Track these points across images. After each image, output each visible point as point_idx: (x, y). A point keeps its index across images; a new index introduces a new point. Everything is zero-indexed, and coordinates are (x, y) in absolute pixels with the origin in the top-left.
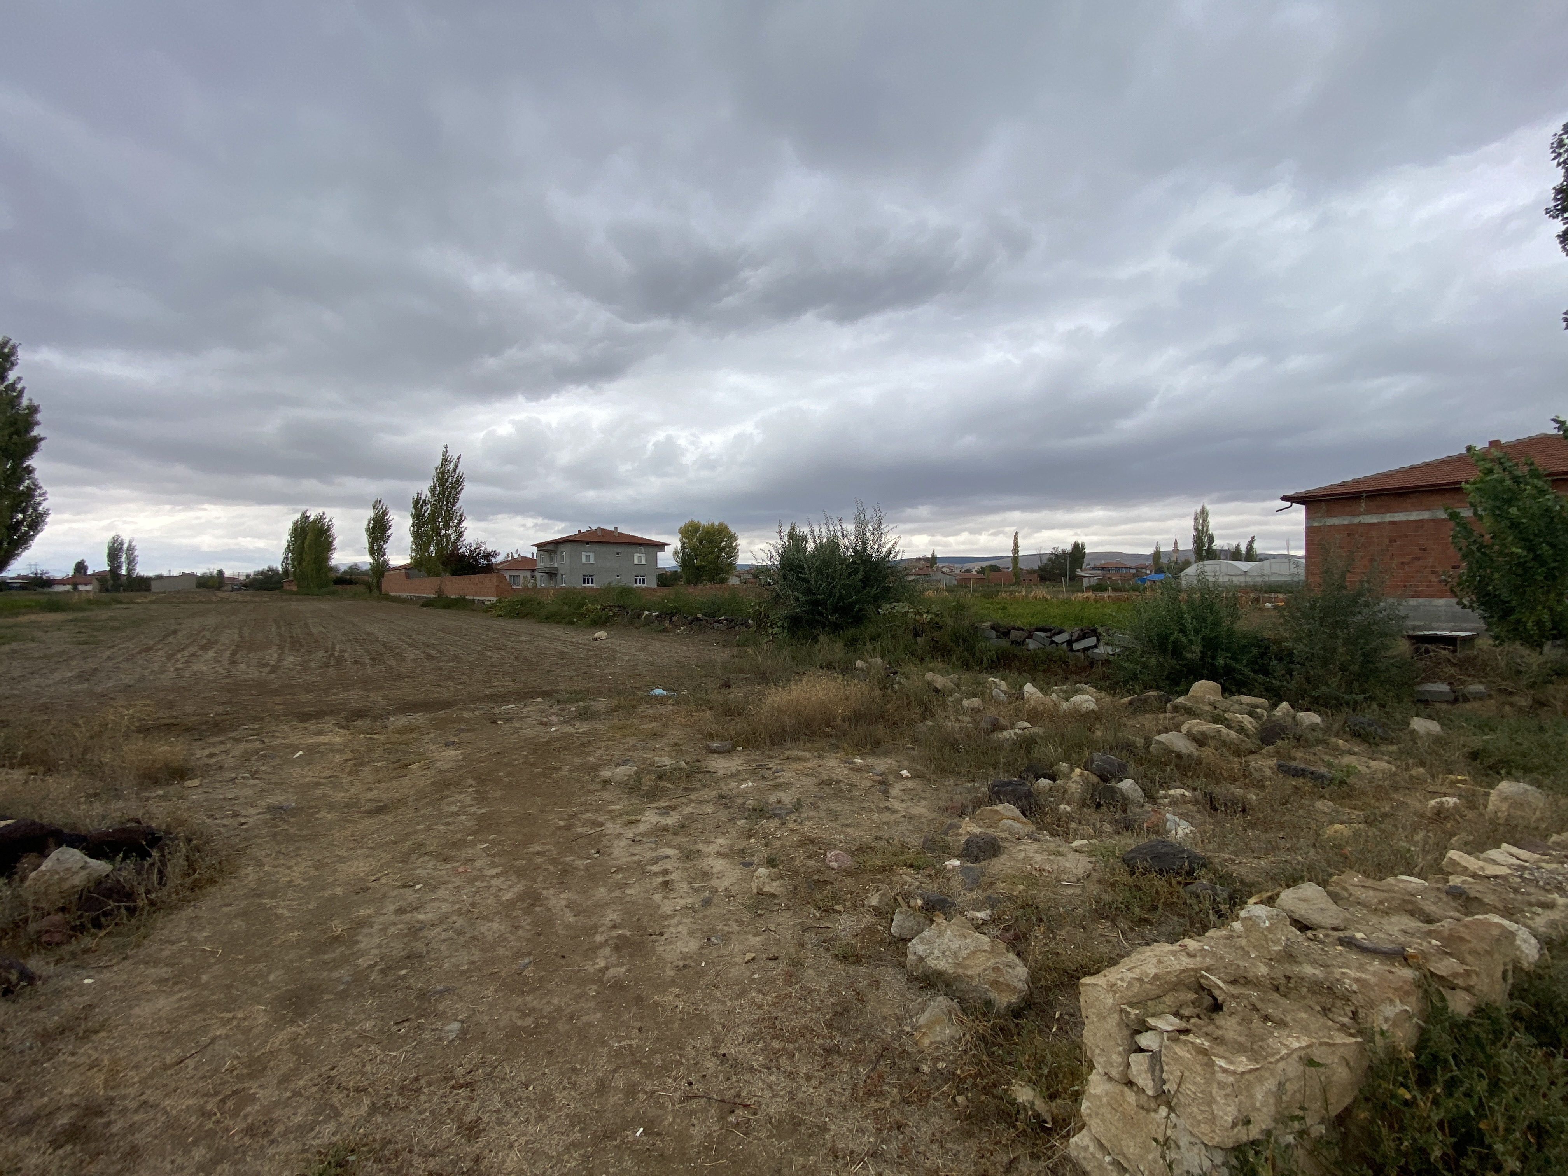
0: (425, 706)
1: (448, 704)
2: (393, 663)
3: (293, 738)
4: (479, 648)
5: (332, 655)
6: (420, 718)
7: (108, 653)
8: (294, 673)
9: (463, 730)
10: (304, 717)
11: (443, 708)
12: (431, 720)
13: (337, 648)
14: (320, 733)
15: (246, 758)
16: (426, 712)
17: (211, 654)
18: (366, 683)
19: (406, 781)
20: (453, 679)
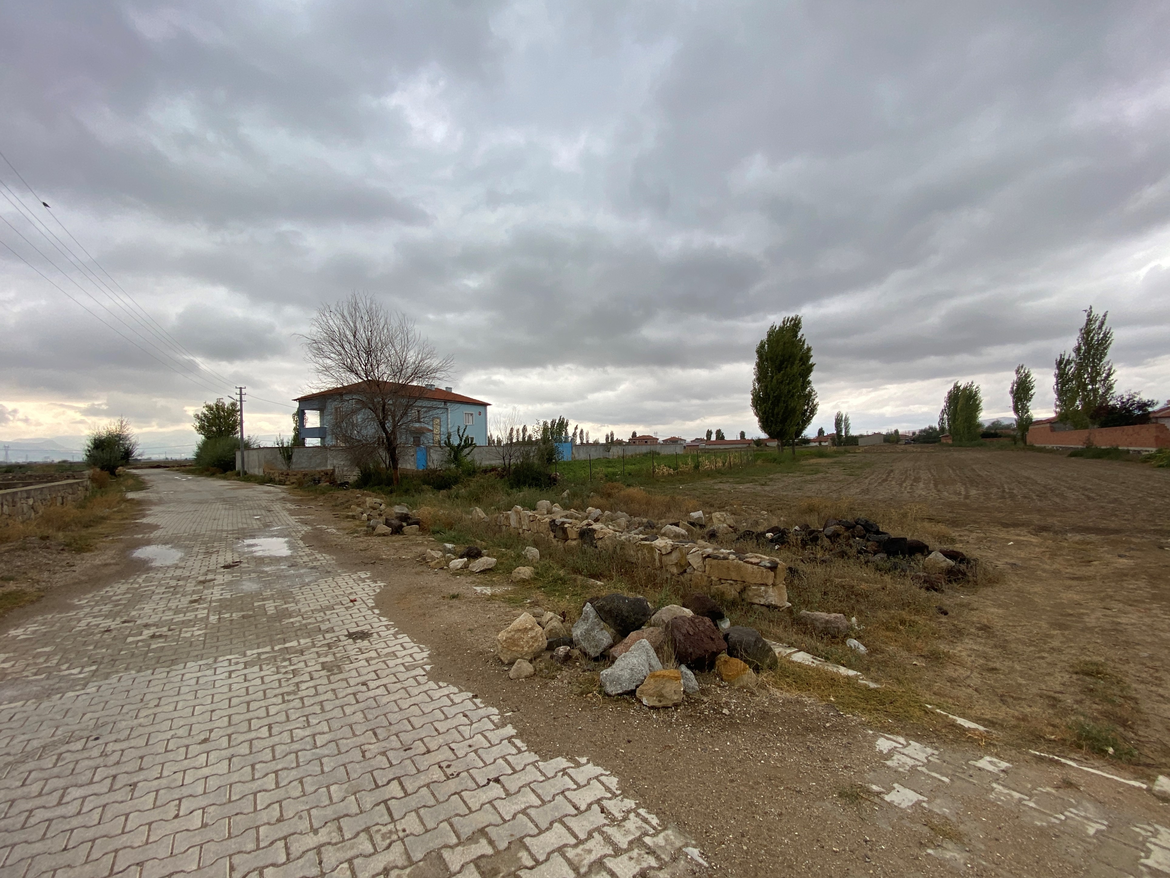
0: (1097, 531)
1: (1117, 531)
2: (1058, 500)
3: (1002, 535)
4: (1140, 495)
5: (1004, 491)
6: (1093, 537)
7: (867, 481)
8: (982, 500)
9: (1133, 549)
10: (1006, 525)
11: (1112, 534)
12: (1103, 539)
13: (1006, 486)
14: (1019, 535)
15: (980, 540)
16: (1097, 534)
17: (921, 485)
18: (1039, 511)
19: (1091, 568)
20: (1116, 516)
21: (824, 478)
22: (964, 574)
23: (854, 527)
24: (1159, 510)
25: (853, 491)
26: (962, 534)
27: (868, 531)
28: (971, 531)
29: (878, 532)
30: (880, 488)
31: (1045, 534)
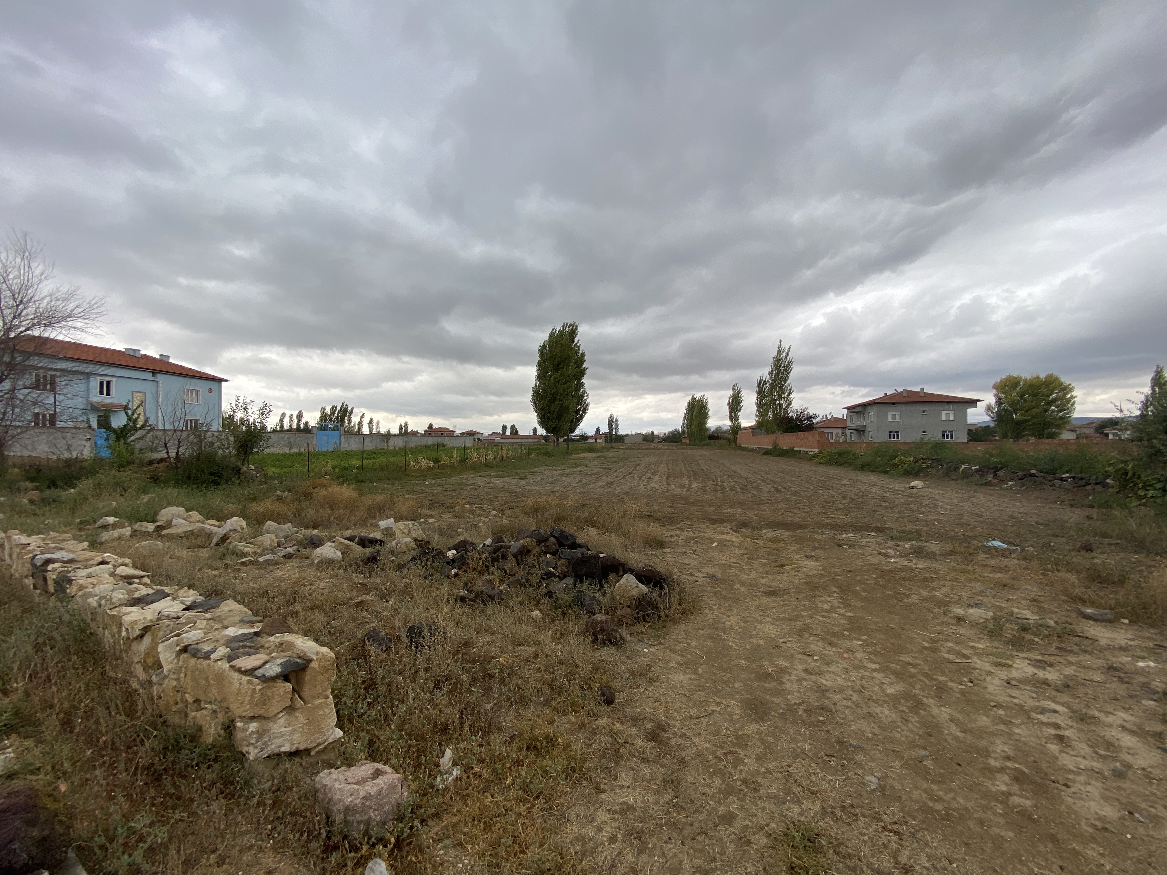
0: (785, 525)
1: (801, 527)
2: (755, 492)
3: (709, 533)
4: (812, 487)
5: (717, 484)
6: (782, 533)
7: (615, 474)
8: (699, 493)
9: (817, 548)
10: (713, 522)
11: (798, 529)
12: (792, 536)
13: (719, 479)
14: (723, 533)
15: (688, 540)
16: (786, 529)
17: (657, 478)
18: (741, 503)
19: (785, 577)
20: (799, 508)
21: (581, 471)
22: (656, 608)
23: (546, 540)
24: (829, 503)
25: (598, 484)
26: (673, 533)
27: (561, 545)
28: (683, 530)
29: (574, 546)
30: (623, 481)
31: (744, 530)
